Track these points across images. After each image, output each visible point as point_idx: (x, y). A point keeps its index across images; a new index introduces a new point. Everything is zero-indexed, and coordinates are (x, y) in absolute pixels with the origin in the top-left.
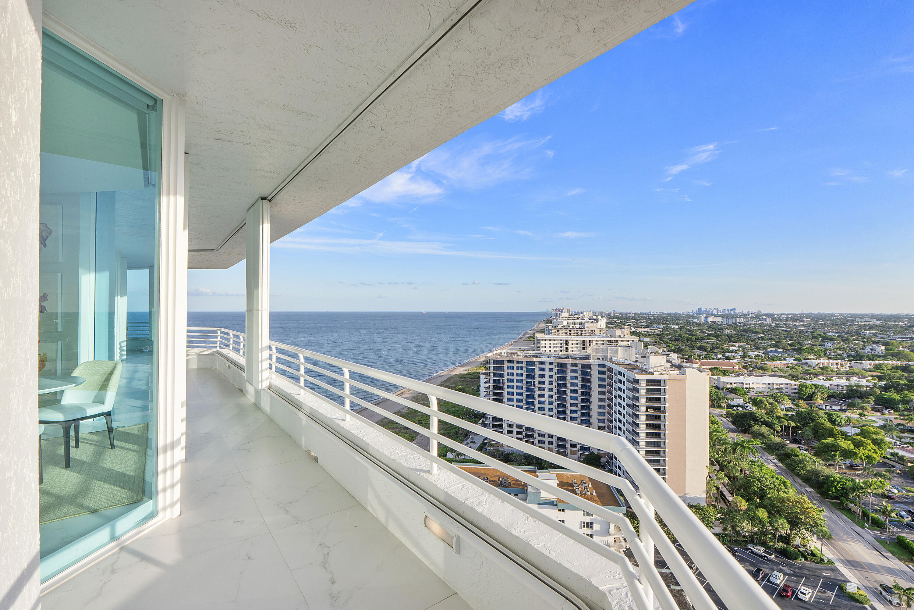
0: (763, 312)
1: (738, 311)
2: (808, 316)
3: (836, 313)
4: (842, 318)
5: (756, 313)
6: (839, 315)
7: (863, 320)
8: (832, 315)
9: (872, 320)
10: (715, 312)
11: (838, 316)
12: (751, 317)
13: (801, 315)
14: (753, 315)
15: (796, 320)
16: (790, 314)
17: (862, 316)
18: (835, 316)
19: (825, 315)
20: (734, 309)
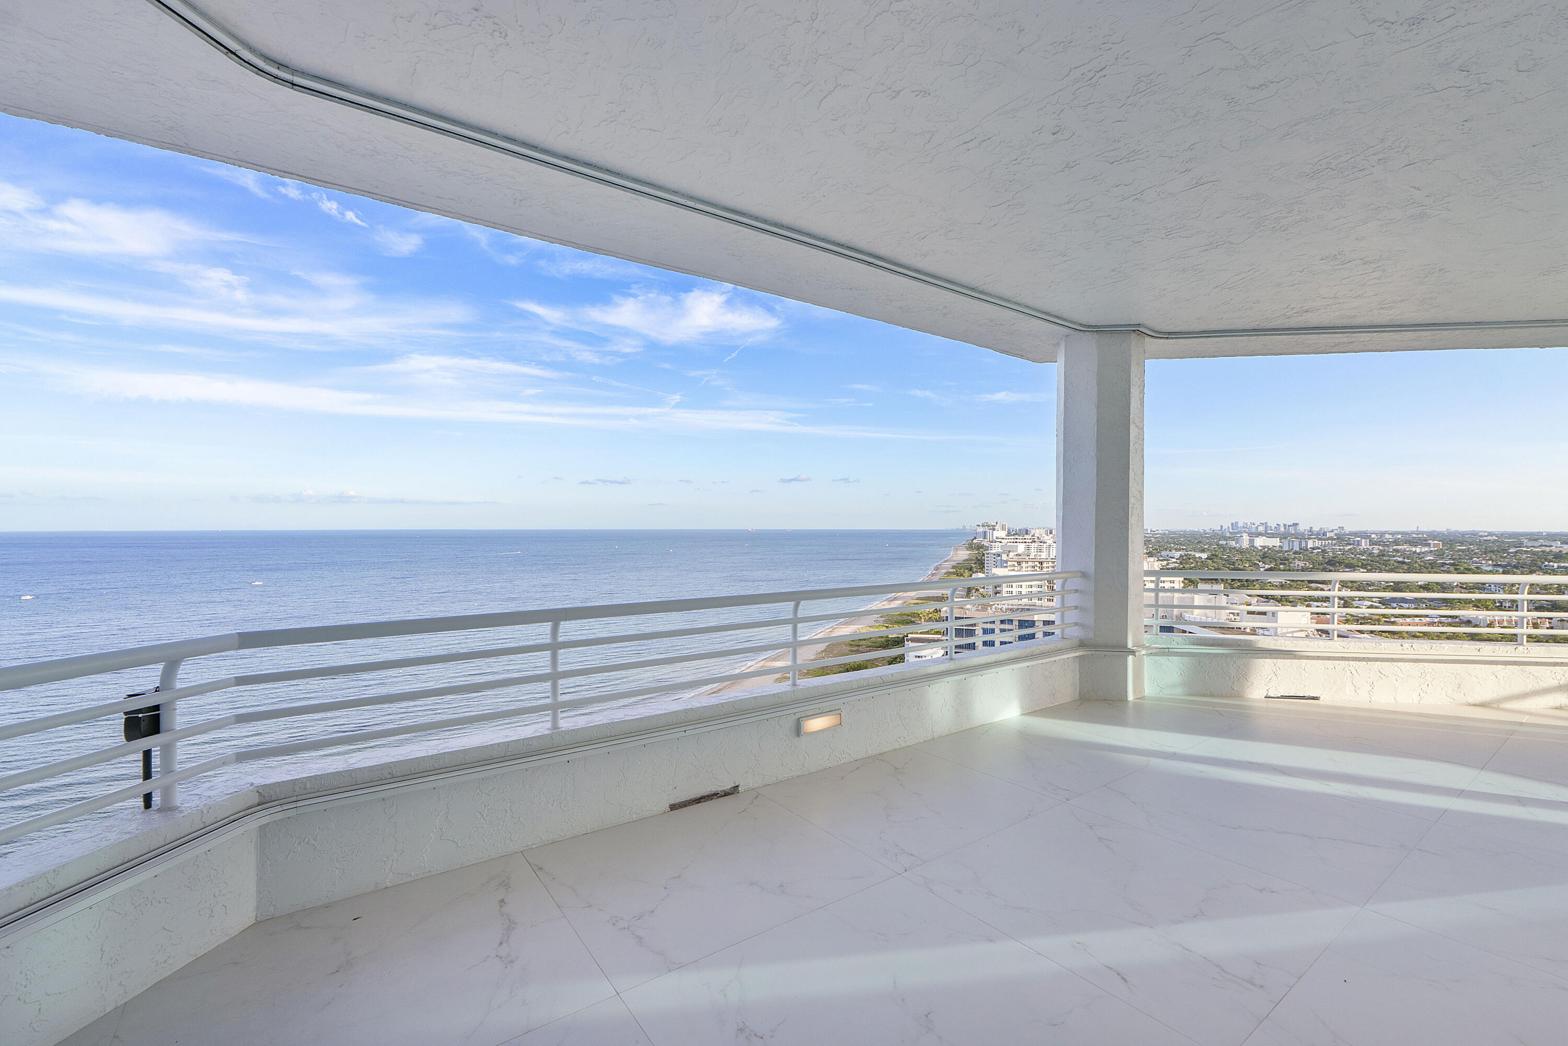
0: (1348, 529)
1: (1303, 528)
2: (1434, 535)
3: (1481, 532)
4: (1495, 541)
5: (1336, 532)
6: (1486, 534)
7: (1537, 544)
8: (1474, 534)
9: (1553, 543)
10: (1261, 529)
11: (1486, 536)
12: (1331, 538)
13: (1418, 534)
14: (1332, 534)
15: (1413, 543)
16: (1399, 533)
17: (1534, 537)
18: (1481, 536)
19: (1463, 534)
20: (1295, 525)
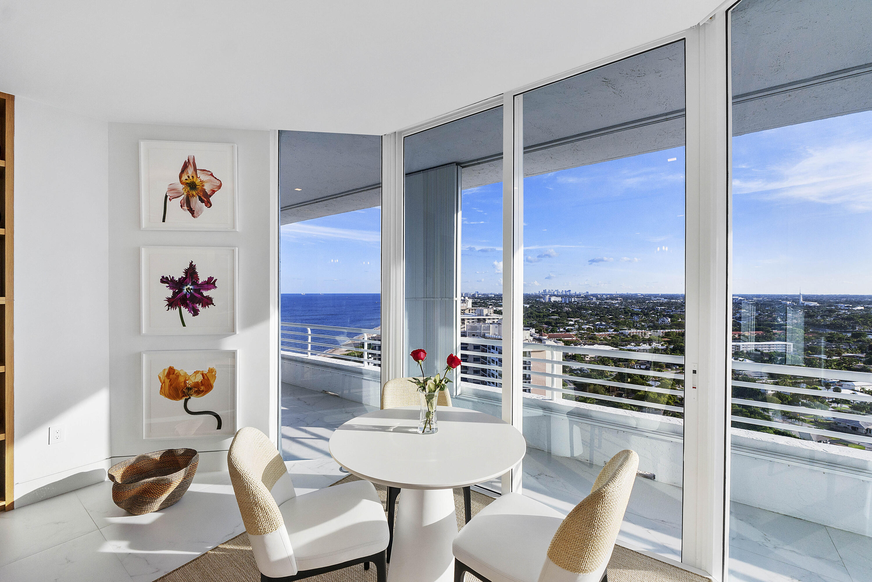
0: (590, 293)
1: (572, 292)
2: (621, 296)
4: (643, 298)
5: (585, 294)
8: (636, 295)
9: (661, 299)
10: (556, 293)
11: (640, 296)
12: (582, 297)
13: (616, 295)
15: (613, 299)
16: (609, 294)
17: (656, 296)
18: (638, 296)
19: (632, 295)
20: (570, 291)
